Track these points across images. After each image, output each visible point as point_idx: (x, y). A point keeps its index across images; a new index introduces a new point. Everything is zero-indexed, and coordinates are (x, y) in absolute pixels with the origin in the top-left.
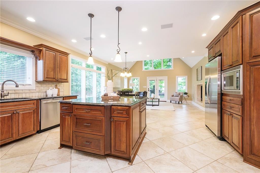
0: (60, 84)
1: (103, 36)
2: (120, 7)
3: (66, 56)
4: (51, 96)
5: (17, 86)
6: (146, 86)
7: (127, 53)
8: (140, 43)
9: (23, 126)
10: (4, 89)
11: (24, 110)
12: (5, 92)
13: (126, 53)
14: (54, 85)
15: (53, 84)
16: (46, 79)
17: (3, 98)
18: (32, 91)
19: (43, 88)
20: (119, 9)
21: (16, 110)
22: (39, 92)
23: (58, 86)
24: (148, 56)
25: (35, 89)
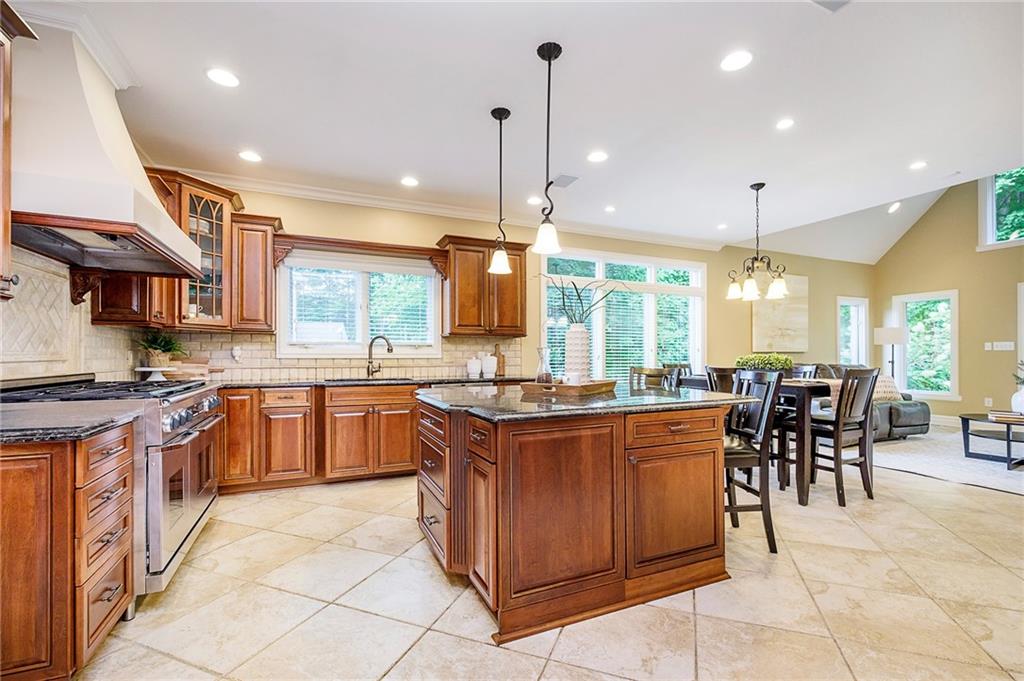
0: (508, 341)
1: (597, 156)
2: (550, 43)
3: (519, 253)
4: (477, 377)
5: (390, 350)
6: (1012, 343)
7: (763, 185)
8: (785, 124)
9: (387, 446)
10: (373, 357)
11: (390, 407)
12: (376, 364)
13: (759, 186)
14: (490, 348)
15: (489, 342)
16: (456, 331)
17: (371, 377)
18: (435, 362)
19: (460, 354)
20: (549, 51)
21: (373, 406)
22: (450, 364)
23: (502, 348)
24: (918, 165)
25: (440, 357)
